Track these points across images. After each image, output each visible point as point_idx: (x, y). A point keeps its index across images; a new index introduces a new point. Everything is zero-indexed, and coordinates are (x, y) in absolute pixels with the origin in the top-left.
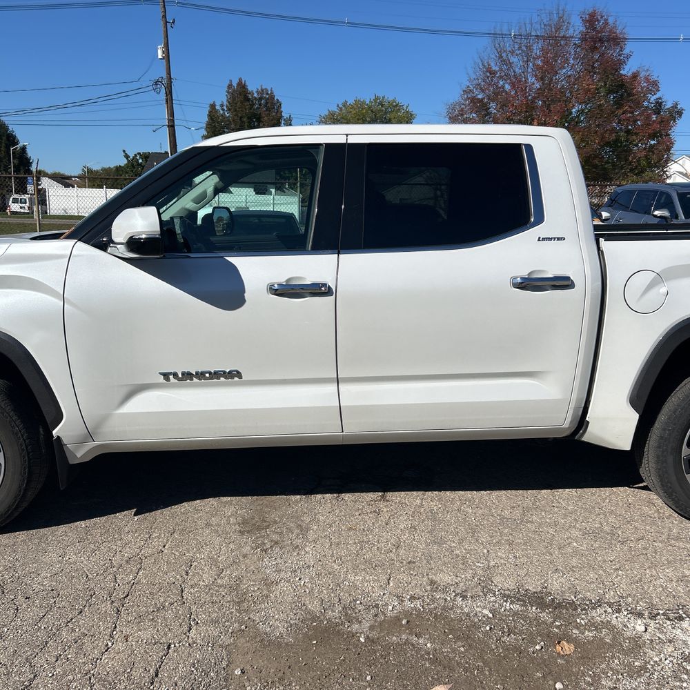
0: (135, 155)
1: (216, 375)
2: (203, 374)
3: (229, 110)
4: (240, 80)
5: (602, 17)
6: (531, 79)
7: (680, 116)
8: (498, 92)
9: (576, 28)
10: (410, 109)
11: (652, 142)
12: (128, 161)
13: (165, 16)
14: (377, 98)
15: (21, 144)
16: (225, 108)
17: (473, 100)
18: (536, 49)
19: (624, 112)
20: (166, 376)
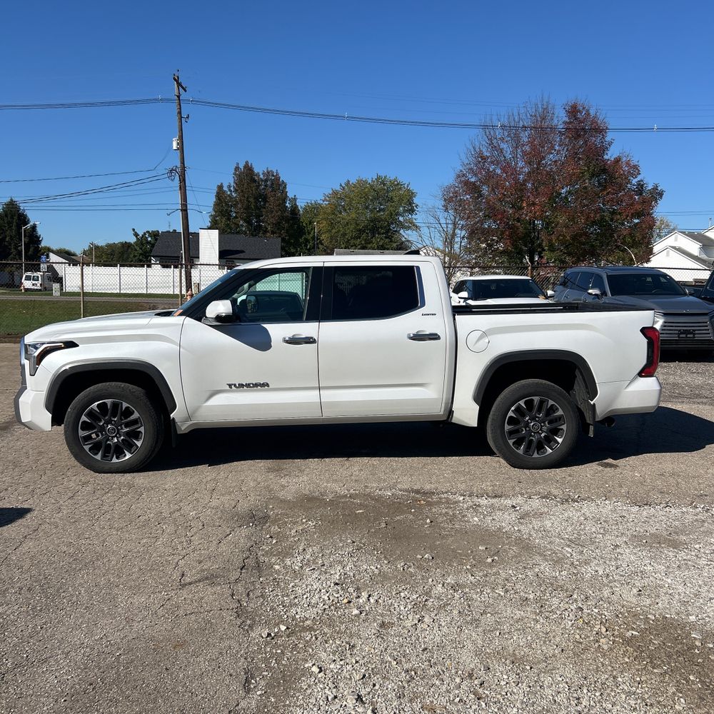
0: (145, 234)
1: (256, 385)
2: (249, 384)
3: (236, 191)
4: (247, 162)
5: (584, 108)
6: (521, 164)
7: (661, 197)
8: (490, 176)
9: (560, 118)
10: (411, 187)
11: (636, 221)
12: (137, 239)
13: (180, 113)
14: (378, 178)
15: (31, 223)
16: (232, 189)
17: (467, 183)
18: (524, 136)
19: (608, 194)
20: (230, 386)
